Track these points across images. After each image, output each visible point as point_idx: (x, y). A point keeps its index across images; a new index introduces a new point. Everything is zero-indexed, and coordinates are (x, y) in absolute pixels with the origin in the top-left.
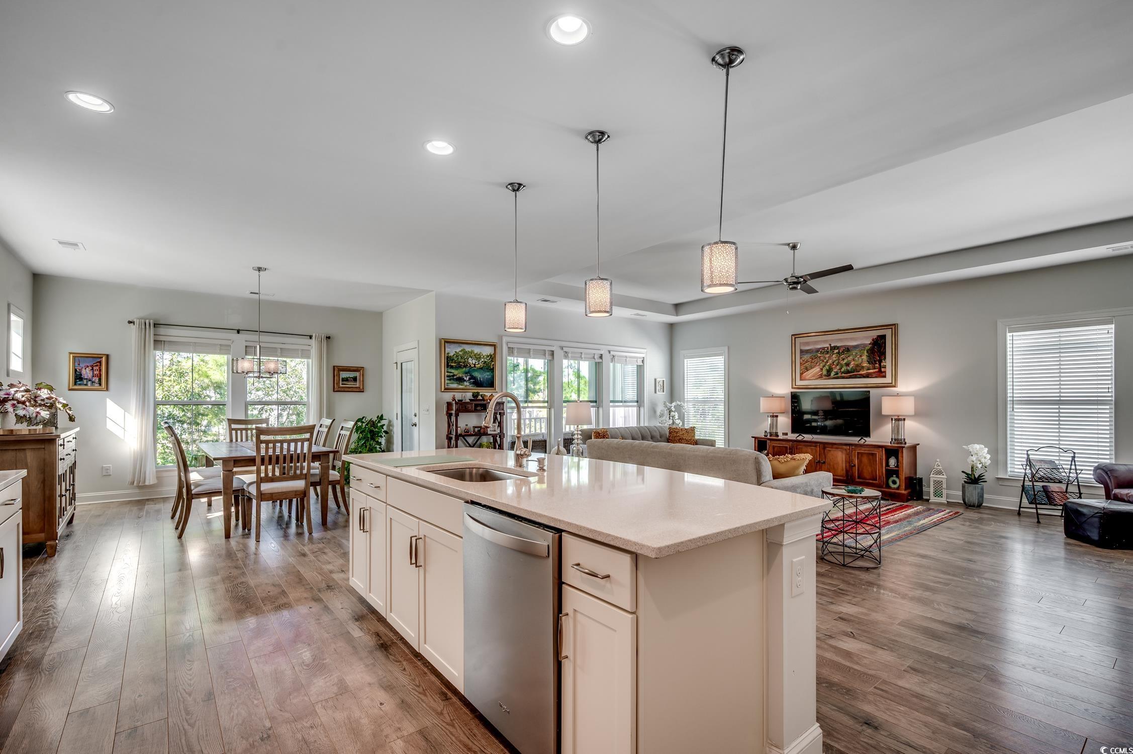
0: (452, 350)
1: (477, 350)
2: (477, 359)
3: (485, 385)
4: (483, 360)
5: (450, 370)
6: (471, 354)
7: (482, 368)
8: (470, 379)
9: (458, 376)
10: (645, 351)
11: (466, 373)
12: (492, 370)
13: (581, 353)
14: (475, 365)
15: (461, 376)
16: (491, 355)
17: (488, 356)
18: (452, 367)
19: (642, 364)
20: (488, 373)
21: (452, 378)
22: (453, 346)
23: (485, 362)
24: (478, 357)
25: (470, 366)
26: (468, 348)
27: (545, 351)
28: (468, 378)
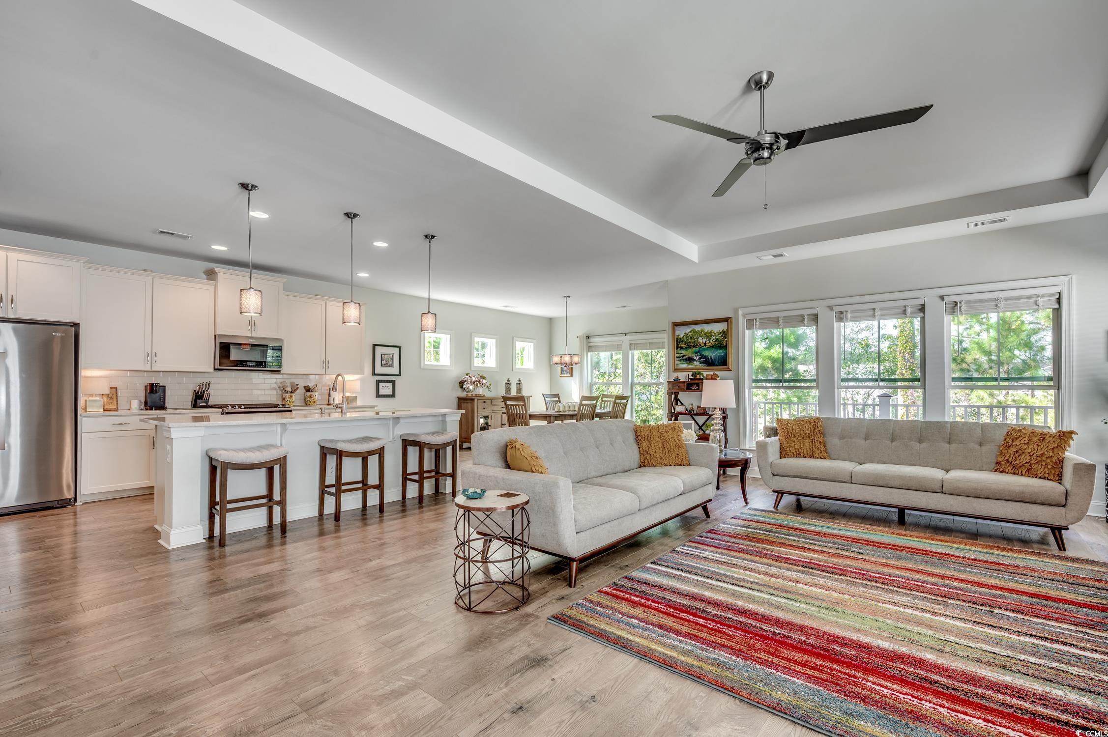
0: (682, 332)
1: (707, 328)
2: (707, 337)
3: (716, 363)
4: (714, 338)
5: (680, 352)
6: (701, 333)
7: (713, 347)
8: (700, 358)
9: (687, 356)
10: (1066, 278)
11: (696, 353)
12: (726, 347)
13: (874, 309)
14: (705, 344)
15: (690, 356)
16: (723, 332)
17: (720, 333)
18: (682, 348)
19: (1057, 306)
20: (721, 351)
21: (683, 359)
22: (682, 328)
23: (717, 339)
24: (709, 335)
25: (700, 345)
26: (698, 328)
27: (803, 316)
28: (697, 358)
